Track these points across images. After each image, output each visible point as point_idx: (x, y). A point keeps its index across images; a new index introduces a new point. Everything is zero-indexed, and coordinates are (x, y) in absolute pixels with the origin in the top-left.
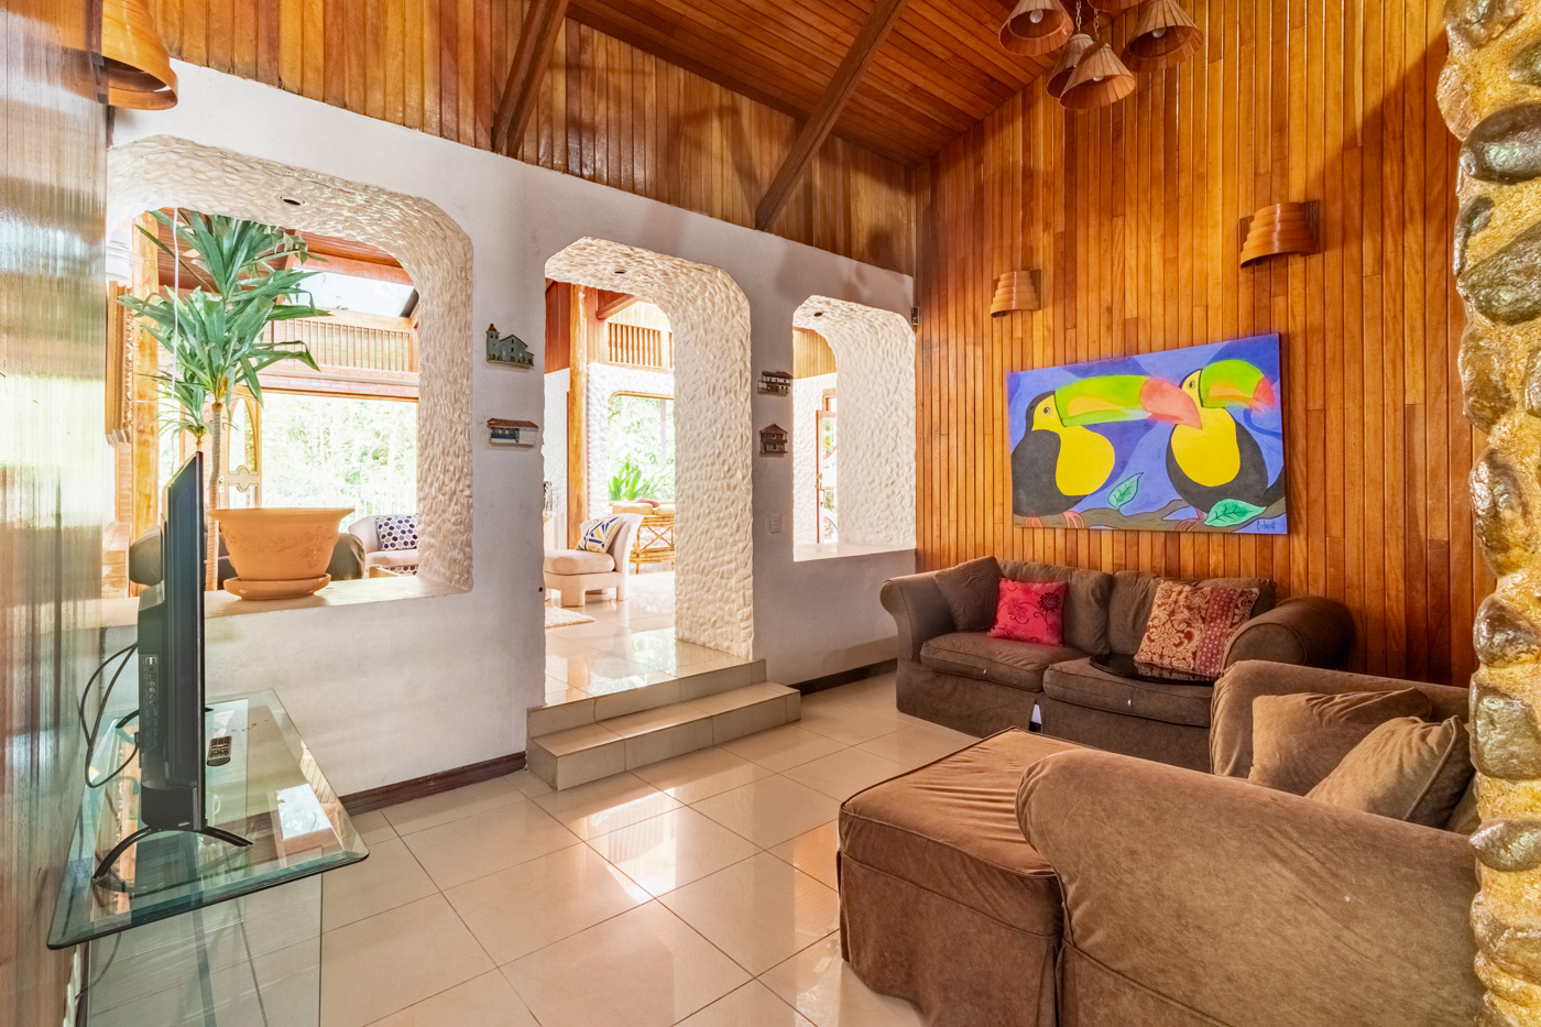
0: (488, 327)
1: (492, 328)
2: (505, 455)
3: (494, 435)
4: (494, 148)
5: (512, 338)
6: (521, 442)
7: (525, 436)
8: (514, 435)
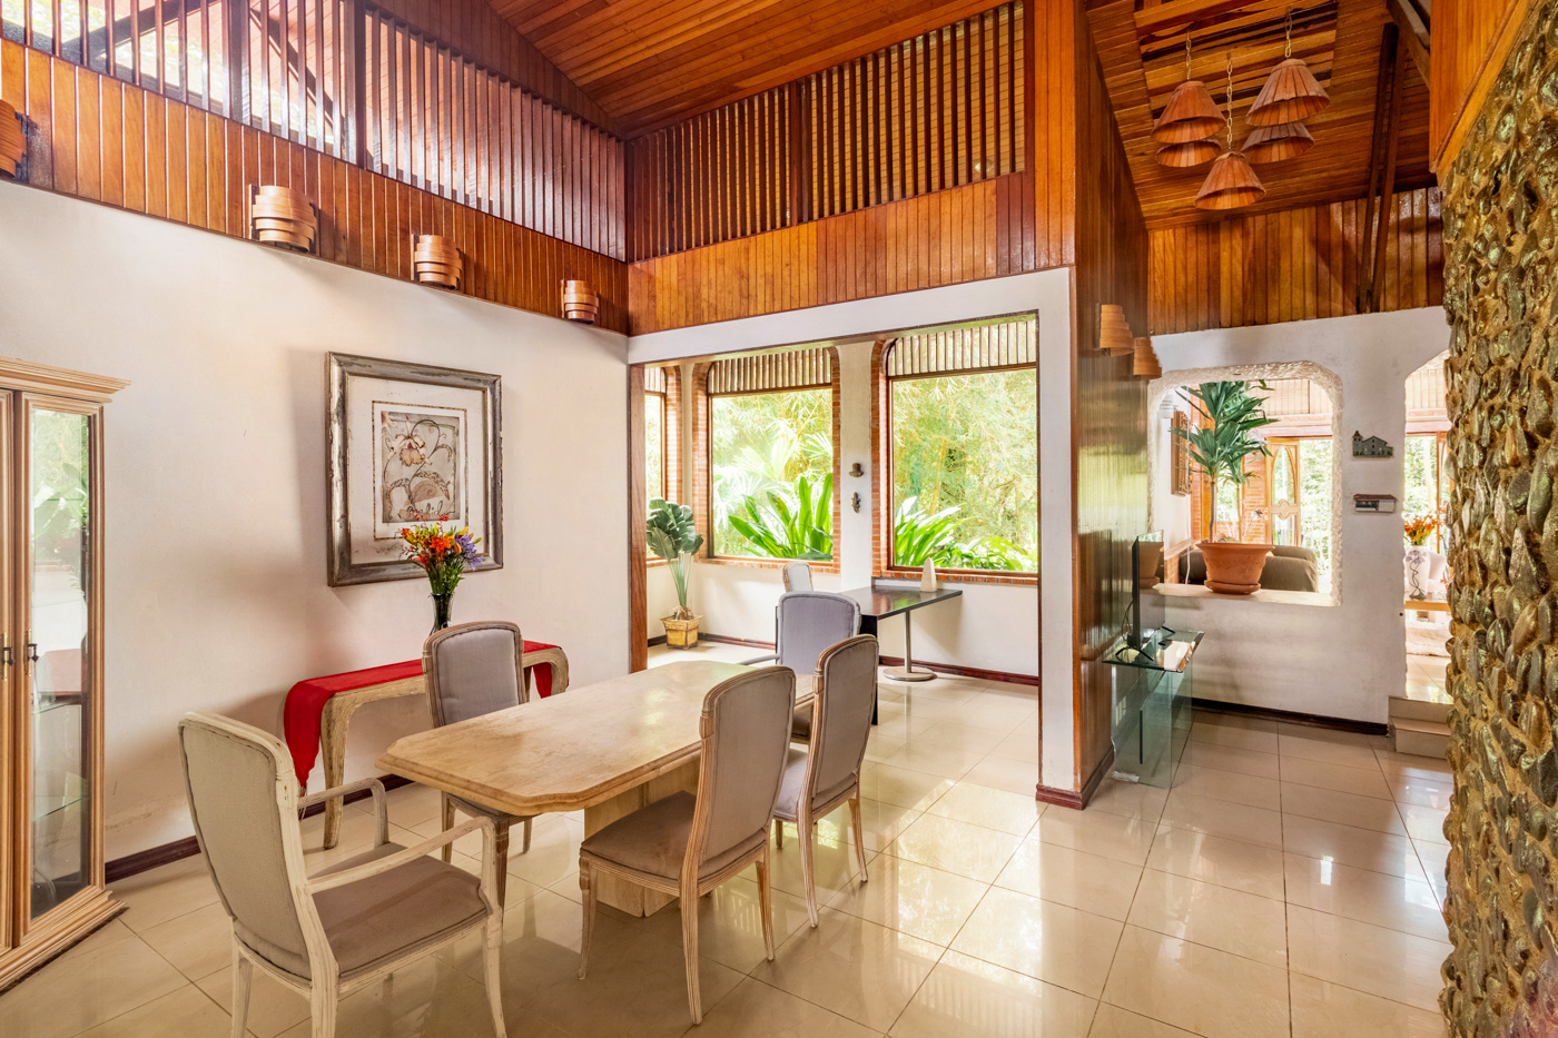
0: (1354, 433)
1: (1357, 434)
2: (1368, 519)
3: (1357, 506)
4: (1359, 311)
5: (1373, 439)
6: (1380, 509)
7: (1383, 505)
8: (1375, 505)
